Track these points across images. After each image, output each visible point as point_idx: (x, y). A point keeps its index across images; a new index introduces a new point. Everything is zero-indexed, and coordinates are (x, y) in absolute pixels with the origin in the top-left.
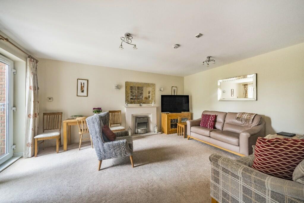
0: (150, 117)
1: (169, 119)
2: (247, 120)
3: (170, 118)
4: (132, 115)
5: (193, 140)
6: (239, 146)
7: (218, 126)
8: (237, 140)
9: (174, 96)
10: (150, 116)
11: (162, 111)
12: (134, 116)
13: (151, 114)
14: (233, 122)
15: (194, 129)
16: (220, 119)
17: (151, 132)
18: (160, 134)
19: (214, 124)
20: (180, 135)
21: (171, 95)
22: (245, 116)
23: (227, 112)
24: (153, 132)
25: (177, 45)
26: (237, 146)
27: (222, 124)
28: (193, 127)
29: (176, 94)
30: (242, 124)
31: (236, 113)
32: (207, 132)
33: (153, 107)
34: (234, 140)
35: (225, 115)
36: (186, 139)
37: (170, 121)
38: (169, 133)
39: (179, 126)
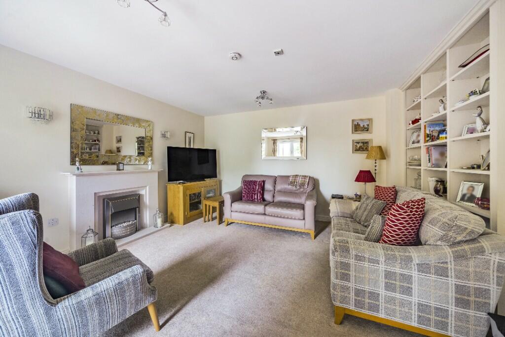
0: (143, 195)
1: (187, 195)
2: (302, 185)
3: (188, 193)
4: (95, 193)
5: (233, 224)
6: (304, 219)
7: (268, 197)
8: (302, 211)
9: (190, 149)
10: (142, 192)
11: (170, 180)
12: (99, 197)
13: (146, 186)
14: (285, 189)
15: (237, 206)
16: (268, 186)
17: (147, 227)
18: (167, 227)
19: (263, 195)
20: (209, 221)
21: (184, 147)
22: (300, 180)
23: (276, 175)
24: (150, 226)
25: (239, 54)
26: (301, 220)
27: (272, 192)
28: (235, 203)
29: (192, 147)
30: (296, 190)
31: (289, 177)
32: (260, 208)
33: (151, 171)
34: (297, 213)
35: (275, 180)
36: (223, 225)
37: (188, 198)
38: (187, 220)
39: (206, 205)
